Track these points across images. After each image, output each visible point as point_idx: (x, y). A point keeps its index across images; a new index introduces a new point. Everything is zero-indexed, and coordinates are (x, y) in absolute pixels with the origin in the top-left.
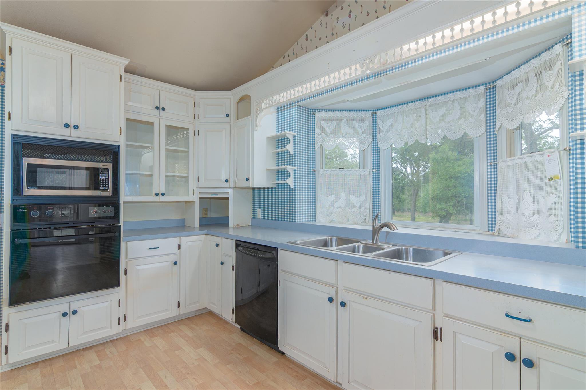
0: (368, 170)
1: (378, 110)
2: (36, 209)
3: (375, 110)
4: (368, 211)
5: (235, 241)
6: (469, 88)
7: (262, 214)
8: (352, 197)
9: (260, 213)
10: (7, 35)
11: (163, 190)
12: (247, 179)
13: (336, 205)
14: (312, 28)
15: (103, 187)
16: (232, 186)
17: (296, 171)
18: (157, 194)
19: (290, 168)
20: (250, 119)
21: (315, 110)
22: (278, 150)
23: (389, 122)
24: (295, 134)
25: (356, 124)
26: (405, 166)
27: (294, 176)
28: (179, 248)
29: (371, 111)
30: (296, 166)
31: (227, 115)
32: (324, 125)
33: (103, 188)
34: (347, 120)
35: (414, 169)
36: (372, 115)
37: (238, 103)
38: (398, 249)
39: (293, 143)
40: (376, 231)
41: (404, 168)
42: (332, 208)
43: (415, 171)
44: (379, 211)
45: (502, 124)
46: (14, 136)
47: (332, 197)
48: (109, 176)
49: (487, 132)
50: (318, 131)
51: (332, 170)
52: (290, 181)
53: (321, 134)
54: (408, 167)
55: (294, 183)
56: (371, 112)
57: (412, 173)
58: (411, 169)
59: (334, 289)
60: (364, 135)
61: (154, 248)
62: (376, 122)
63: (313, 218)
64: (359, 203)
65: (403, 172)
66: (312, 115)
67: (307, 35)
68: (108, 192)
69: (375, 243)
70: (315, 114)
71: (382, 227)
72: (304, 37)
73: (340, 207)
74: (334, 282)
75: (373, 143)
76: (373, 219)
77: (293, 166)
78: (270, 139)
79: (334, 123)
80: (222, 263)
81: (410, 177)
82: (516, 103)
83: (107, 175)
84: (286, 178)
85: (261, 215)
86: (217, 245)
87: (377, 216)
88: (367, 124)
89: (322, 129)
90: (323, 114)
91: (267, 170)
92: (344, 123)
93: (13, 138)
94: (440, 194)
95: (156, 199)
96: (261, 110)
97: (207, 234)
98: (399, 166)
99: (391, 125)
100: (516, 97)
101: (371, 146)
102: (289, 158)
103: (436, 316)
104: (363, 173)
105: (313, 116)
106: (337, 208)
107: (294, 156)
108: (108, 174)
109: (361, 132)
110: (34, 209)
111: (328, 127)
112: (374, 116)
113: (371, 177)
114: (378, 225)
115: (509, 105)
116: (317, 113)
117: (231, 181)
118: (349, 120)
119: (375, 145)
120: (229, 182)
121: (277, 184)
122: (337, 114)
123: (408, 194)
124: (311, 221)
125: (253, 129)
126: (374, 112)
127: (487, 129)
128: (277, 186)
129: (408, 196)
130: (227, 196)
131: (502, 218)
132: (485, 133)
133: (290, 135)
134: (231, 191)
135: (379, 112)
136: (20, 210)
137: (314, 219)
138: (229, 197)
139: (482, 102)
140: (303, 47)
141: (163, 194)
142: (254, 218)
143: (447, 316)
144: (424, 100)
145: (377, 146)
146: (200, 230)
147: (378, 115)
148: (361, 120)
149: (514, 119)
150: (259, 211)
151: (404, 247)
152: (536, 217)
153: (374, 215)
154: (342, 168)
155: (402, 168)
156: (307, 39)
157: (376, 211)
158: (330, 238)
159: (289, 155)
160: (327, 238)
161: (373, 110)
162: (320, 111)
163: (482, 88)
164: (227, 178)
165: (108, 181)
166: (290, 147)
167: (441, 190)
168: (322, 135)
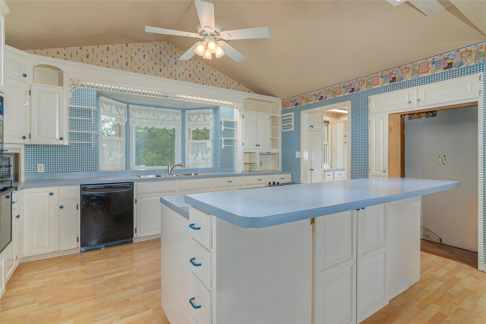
152: (202, 161)
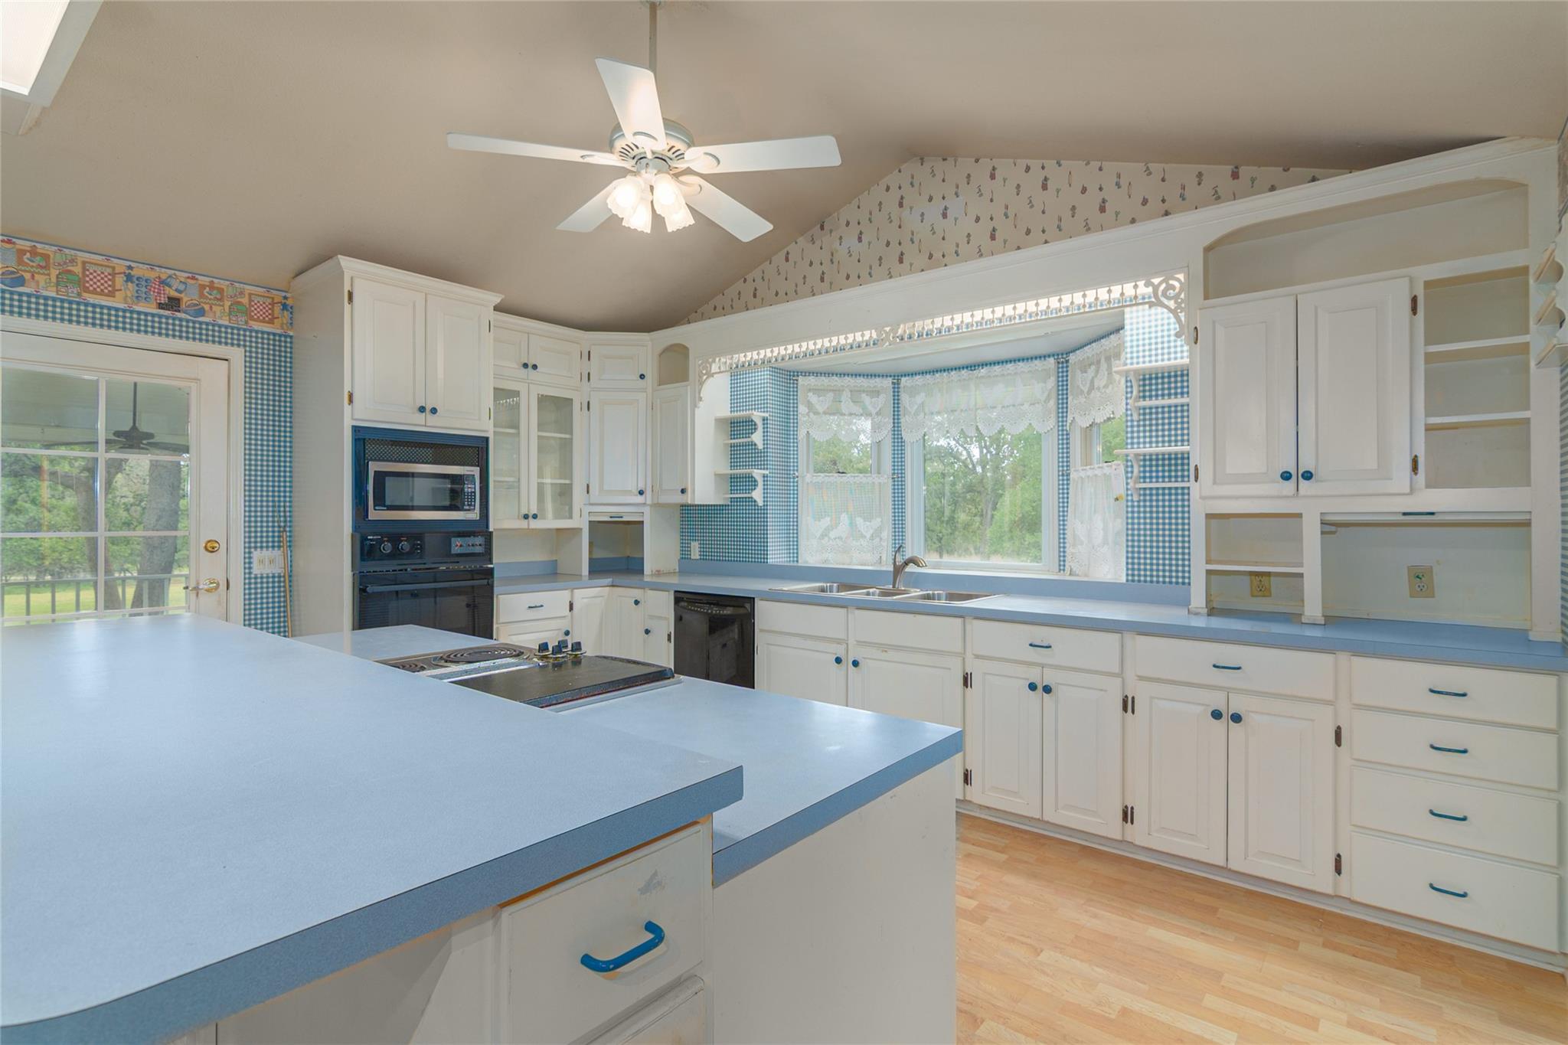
0: (886, 476)
1: (902, 376)
2: (387, 541)
3: (898, 376)
4: (885, 544)
5: (672, 593)
6: (1036, 358)
7: (700, 551)
8: (859, 521)
9: (697, 550)
10: (345, 273)
11: (534, 510)
12: (683, 491)
13: (832, 535)
14: (796, 243)
15: (468, 505)
16: (649, 502)
17: (767, 477)
18: (526, 517)
19: (757, 473)
20: (689, 387)
21: (798, 372)
22: (733, 441)
23: (920, 398)
24: (766, 415)
25: (866, 399)
26: (967, 443)
27: (764, 485)
28: (571, 609)
29: (891, 376)
30: (767, 469)
31: (642, 376)
32: (813, 398)
33: (467, 508)
34: (851, 391)
35: (989, 452)
36: (893, 383)
37: (660, 355)
38: (928, 594)
39: (762, 430)
40: (898, 570)
41: (965, 448)
42: (826, 539)
43: (989, 457)
44: (902, 540)
45: (1074, 418)
46: (356, 429)
47: (826, 522)
48: (475, 488)
49: (1059, 426)
50: (802, 409)
51: (826, 476)
52: (757, 495)
53: (808, 414)
54: (973, 446)
55: (764, 497)
56: (890, 380)
57: (983, 462)
58: (981, 452)
59: (844, 646)
60: (880, 417)
61: (536, 607)
62: (898, 400)
63: (793, 557)
64: (871, 531)
65: (963, 458)
66: (792, 381)
67: (788, 253)
68: (474, 515)
69: (897, 586)
70: (797, 380)
71: (906, 563)
72: (782, 254)
73: (840, 538)
74: (842, 636)
75: (894, 431)
76: (894, 553)
77: (761, 469)
78: (720, 421)
79: (830, 395)
80: (647, 632)
81: (979, 469)
82: (1089, 392)
83: (473, 486)
84: (752, 489)
85: (698, 553)
86: (637, 602)
87: (899, 549)
88: (885, 400)
89: (809, 405)
90: (812, 380)
91: (716, 475)
92: (846, 396)
93: (355, 431)
94: (1033, 513)
95: (524, 524)
96: (710, 375)
97: (613, 586)
98: (953, 443)
99: (923, 403)
100: (1088, 385)
101: (890, 436)
102: (755, 456)
103: (966, 660)
104: (877, 481)
105: (793, 383)
106: (835, 539)
107: (764, 452)
108: (475, 484)
109: (874, 412)
110: (384, 541)
111: (820, 403)
112: (896, 385)
113: (891, 487)
114: (900, 560)
115: (1082, 392)
116: (800, 378)
117: (648, 493)
118: (855, 393)
119: (898, 434)
120: (644, 495)
121: (731, 498)
122: (836, 381)
123: (974, 510)
124: (790, 561)
125: (695, 406)
126: (897, 377)
127: (1059, 422)
128: (731, 502)
129: (975, 515)
130: (641, 519)
131: (1073, 551)
132: (1057, 427)
133: (757, 416)
134: (647, 510)
135: (903, 379)
136: (368, 542)
137: (795, 559)
138: (643, 522)
139: (1051, 382)
140: (780, 271)
141: (535, 517)
142: (685, 556)
143: (977, 657)
144: (973, 368)
145: (900, 436)
146: (590, 579)
147: (902, 385)
148: (875, 393)
149: (1102, 408)
150: (695, 546)
151: (936, 592)
153: (895, 547)
154: (843, 473)
155: (961, 449)
156: (787, 260)
157: (899, 540)
158: (828, 585)
159: (755, 449)
160: (825, 585)
161: (894, 376)
162: (805, 376)
163: (1052, 360)
164: (641, 486)
165: (475, 496)
166: (757, 438)
167: (1034, 504)
168: (809, 416)
